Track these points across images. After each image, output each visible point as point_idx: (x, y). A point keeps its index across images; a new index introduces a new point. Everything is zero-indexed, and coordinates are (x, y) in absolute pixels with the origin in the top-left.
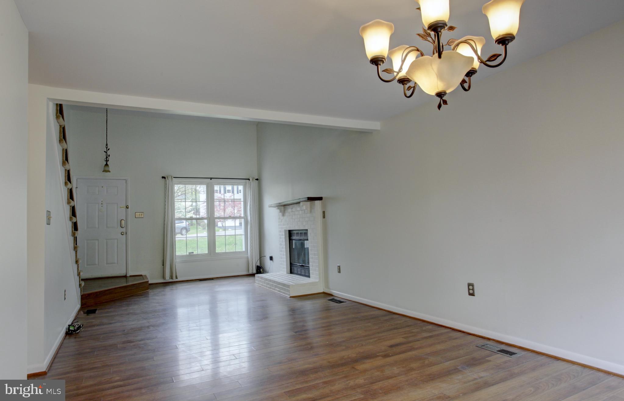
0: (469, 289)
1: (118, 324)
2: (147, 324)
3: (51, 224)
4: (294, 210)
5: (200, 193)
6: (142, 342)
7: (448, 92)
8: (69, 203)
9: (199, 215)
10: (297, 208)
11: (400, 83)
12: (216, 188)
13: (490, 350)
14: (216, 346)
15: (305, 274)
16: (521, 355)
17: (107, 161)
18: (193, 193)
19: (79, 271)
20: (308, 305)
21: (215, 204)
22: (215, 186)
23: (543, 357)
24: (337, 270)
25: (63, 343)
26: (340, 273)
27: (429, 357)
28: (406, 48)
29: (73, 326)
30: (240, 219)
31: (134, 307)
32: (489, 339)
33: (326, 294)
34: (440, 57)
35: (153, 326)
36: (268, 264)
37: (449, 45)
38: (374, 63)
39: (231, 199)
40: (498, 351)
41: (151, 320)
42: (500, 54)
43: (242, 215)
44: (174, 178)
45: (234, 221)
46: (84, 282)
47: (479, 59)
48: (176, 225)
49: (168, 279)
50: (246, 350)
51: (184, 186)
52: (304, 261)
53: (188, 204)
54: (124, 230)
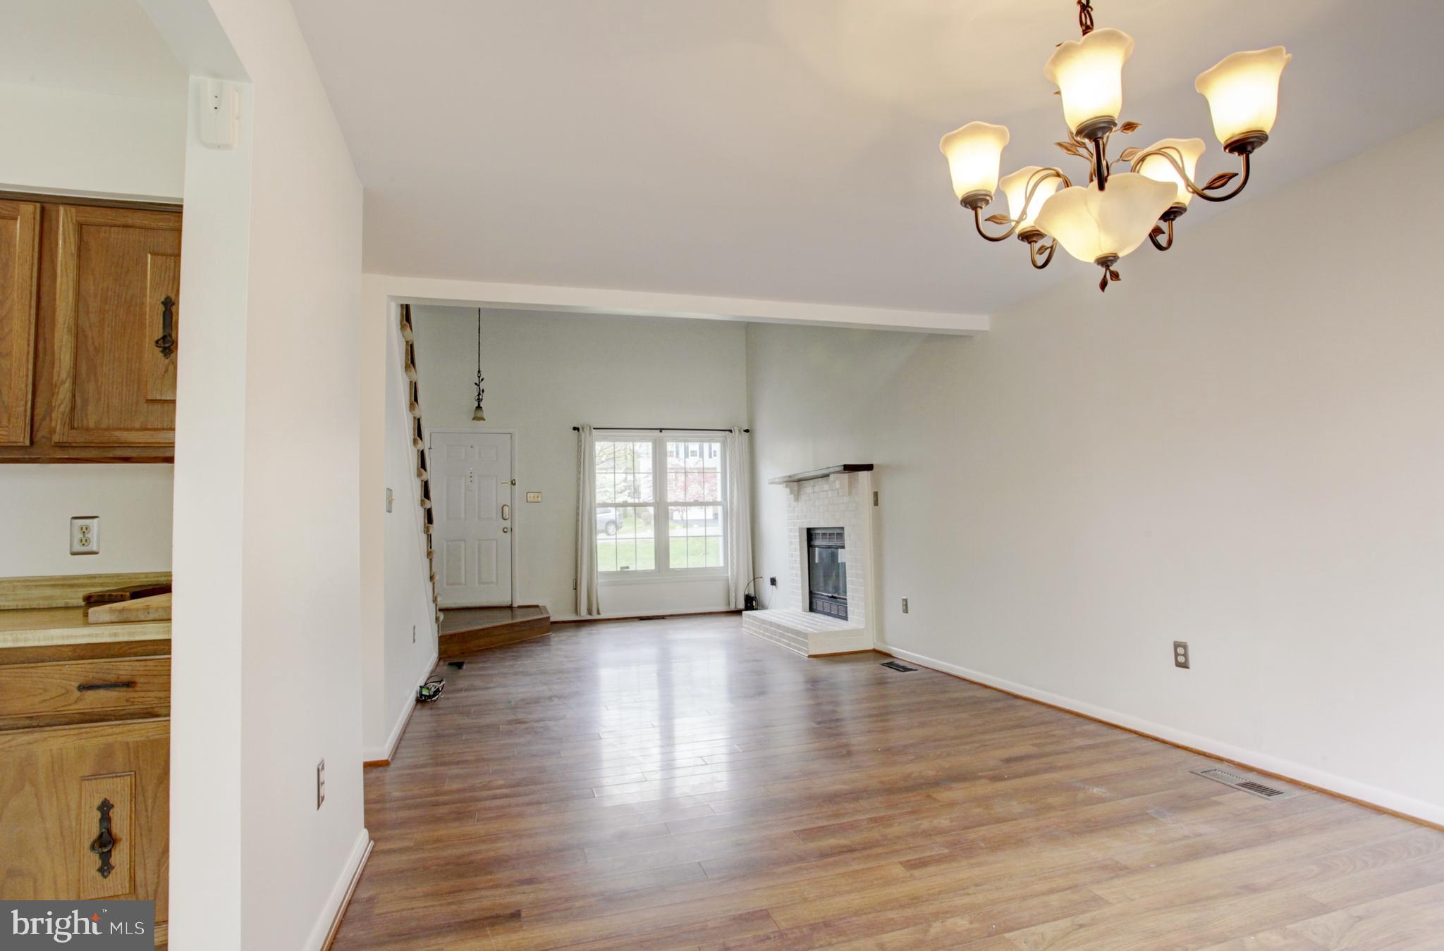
0: (1177, 655)
1: (499, 690)
2: (548, 694)
3: (393, 511)
4: (817, 489)
5: (641, 457)
6: (541, 724)
7: (1121, 255)
8: (419, 475)
9: (639, 498)
10: (823, 485)
11: (1022, 240)
12: (671, 446)
13: (1222, 781)
14: (668, 739)
15: (838, 613)
16: (1294, 796)
17: (479, 400)
18: (629, 456)
19: (435, 594)
20: (843, 672)
21: (668, 478)
22: (668, 443)
23: (1345, 805)
24: (901, 608)
25: (411, 716)
26: (907, 612)
27: (1087, 787)
28: (1033, 173)
29: (428, 688)
30: (715, 507)
31: (526, 662)
32: (1220, 759)
33: (878, 654)
34: (1101, 187)
35: (560, 697)
36: (767, 593)
37: (1125, 161)
38: (968, 206)
39: (698, 469)
40: (1239, 785)
41: (556, 687)
42: (1236, 172)
43: (719, 499)
44: (595, 430)
45: (703, 510)
46: (444, 614)
47: (1189, 185)
48: (598, 516)
49: (584, 615)
50: (724, 750)
51: (612, 443)
52: (836, 589)
53: (620, 477)
54: (507, 524)
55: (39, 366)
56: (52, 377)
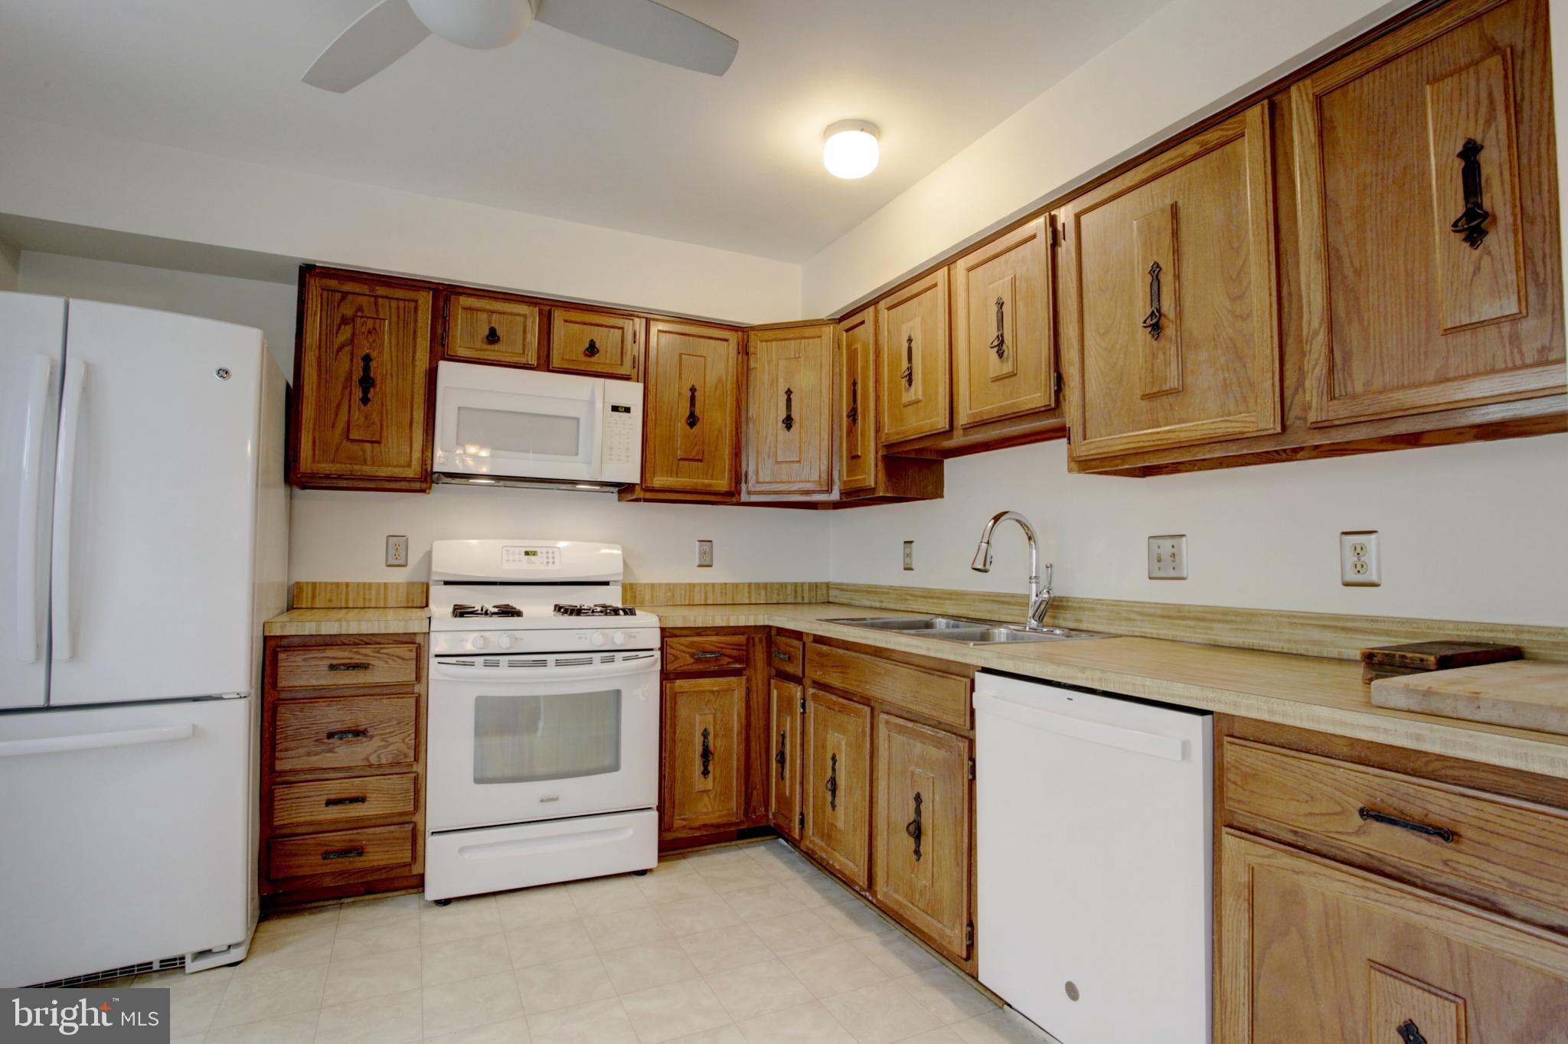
55: (1284, 321)
56: (1302, 331)
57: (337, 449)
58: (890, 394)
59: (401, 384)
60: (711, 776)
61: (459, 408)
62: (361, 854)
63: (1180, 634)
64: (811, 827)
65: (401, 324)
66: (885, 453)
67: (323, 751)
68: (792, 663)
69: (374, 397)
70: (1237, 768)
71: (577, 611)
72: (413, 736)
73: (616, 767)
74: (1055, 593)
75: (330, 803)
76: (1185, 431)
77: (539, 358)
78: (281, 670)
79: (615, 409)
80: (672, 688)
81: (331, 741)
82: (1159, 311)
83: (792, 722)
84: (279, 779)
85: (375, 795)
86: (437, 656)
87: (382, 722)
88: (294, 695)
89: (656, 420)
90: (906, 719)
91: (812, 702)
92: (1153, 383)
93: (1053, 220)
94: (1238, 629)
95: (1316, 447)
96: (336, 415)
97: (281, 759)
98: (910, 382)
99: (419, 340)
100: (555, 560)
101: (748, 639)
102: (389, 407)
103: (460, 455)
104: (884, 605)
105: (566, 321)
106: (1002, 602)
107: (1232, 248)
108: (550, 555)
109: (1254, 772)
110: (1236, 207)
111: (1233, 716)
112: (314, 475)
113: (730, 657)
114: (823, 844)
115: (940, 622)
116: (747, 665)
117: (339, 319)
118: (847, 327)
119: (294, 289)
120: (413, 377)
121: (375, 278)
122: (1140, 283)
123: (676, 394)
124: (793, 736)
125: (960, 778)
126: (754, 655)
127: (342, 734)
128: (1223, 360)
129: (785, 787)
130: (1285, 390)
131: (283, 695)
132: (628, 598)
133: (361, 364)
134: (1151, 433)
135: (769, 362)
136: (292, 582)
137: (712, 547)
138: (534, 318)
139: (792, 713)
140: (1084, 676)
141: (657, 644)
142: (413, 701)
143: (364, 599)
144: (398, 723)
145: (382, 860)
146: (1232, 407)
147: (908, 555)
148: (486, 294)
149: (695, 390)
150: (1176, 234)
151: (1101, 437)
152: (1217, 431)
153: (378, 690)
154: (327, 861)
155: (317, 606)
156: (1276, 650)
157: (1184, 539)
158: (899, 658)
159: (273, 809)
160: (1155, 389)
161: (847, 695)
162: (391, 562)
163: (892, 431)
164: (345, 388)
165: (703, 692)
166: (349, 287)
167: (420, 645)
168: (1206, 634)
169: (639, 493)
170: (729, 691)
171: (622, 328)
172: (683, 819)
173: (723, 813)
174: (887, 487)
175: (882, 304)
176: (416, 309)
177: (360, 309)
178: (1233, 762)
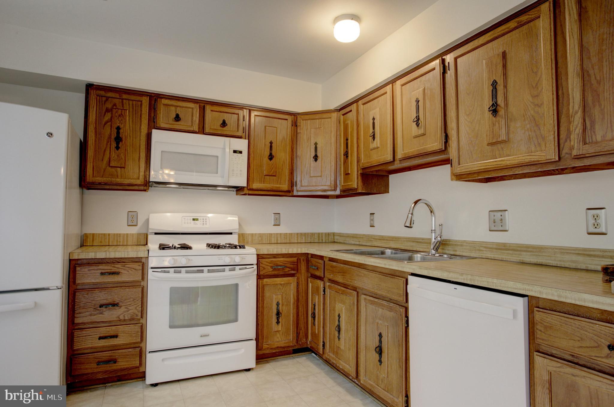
55: (560, 107)
56: (569, 112)
57: (104, 171)
58: (364, 145)
59: (134, 140)
60: (280, 323)
61: (162, 151)
62: (115, 362)
63: (505, 257)
64: (328, 348)
65: (134, 113)
66: (362, 172)
67: (97, 314)
68: (319, 270)
69: (121, 146)
70: (541, 323)
71: (218, 247)
72: (140, 306)
73: (236, 320)
74: (444, 237)
75: (100, 338)
76: (510, 160)
77: (199, 128)
78: (77, 275)
79: (235, 152)
80: (262, 283)
81: (101, 309)
82: (496, 103)
83: (318, 299)
84: (76, 327)
85: (122, 334)
86: (152, 268)
87: (126, 300)
88: (84, 287)
89: (254, 157)
90: (374, 297)
91: (328, 289)
92: (493, 137)
93: (443, 61)
94: (534, 255)
95: (574, 168)
96: (104, 155)
97: (78, 317)
98: (374, 138)
99: (142, 119)
100: (207, 223)
101: (297, 259)
102: (129, 151)
103: (161, 174)
104: (361, 243)
105: (212, 111)
106: (418, 242)
107: (533, 72)
108: (205, 221)
109: (551, 325)
110: (535, 52)
111: (538, 298)
112: (93, 183)
113: (289, 268)
114: (334, 357)
115: (388, 251)
116: (297, 272)
117: (105, 110)
118: (343, 113)
119: (83, 95)
120: (140, 137)
121: (122, 90)
122: (487, 90)
123: (263, 146)
124: (319, 305)
125: (401, 326)
126: (301, 267)
127: (106, 305)
128: (528, 126)
129: (315, 329)
130: (560, 140)
131: (79, 287)
132: (241, 240)
133: (116, 131)
134: (492, 162)
135: (307, 130)
136: (83, 234)
137: (280, 216)
138: (197, 109)
139: (319, 294)
140: (462, 277)
141: (255, 262)
142: (141, 289)
143: (117, 241)
144: (134, 300)
145: (125, 365)
146: (533, 149)
147: (372, 220)
148: (174, 98)
149: (272, 143)
150: (505, 66)
151: (467, 163)
152: (526, 160)
153: (124, 284)
154: (99, 366)
155: (95, 244)
156: (554, 265)
157: (507, 212)
158: (370, 268)
159: (74, 342)
160: (494, 141)
161: (346, 286)
162: (130, 224)
163: (365, 161)
164: (108, 142)
165: (277, 284)
166: (110, 94)
167: (144, 263)
168: (518, 257)
169: (246, 191)
170: (289, 284)
171: (238, 114)
172: (268, 345)
173: (286, 341)
174: (363, 188)
175: (360, 102)
176: (141, 105)
177: (115, 105)
178: (539, 320)
